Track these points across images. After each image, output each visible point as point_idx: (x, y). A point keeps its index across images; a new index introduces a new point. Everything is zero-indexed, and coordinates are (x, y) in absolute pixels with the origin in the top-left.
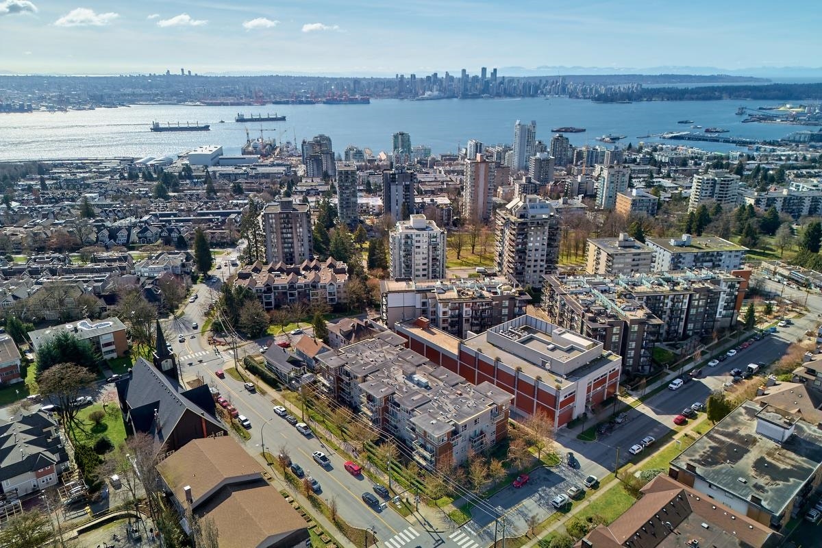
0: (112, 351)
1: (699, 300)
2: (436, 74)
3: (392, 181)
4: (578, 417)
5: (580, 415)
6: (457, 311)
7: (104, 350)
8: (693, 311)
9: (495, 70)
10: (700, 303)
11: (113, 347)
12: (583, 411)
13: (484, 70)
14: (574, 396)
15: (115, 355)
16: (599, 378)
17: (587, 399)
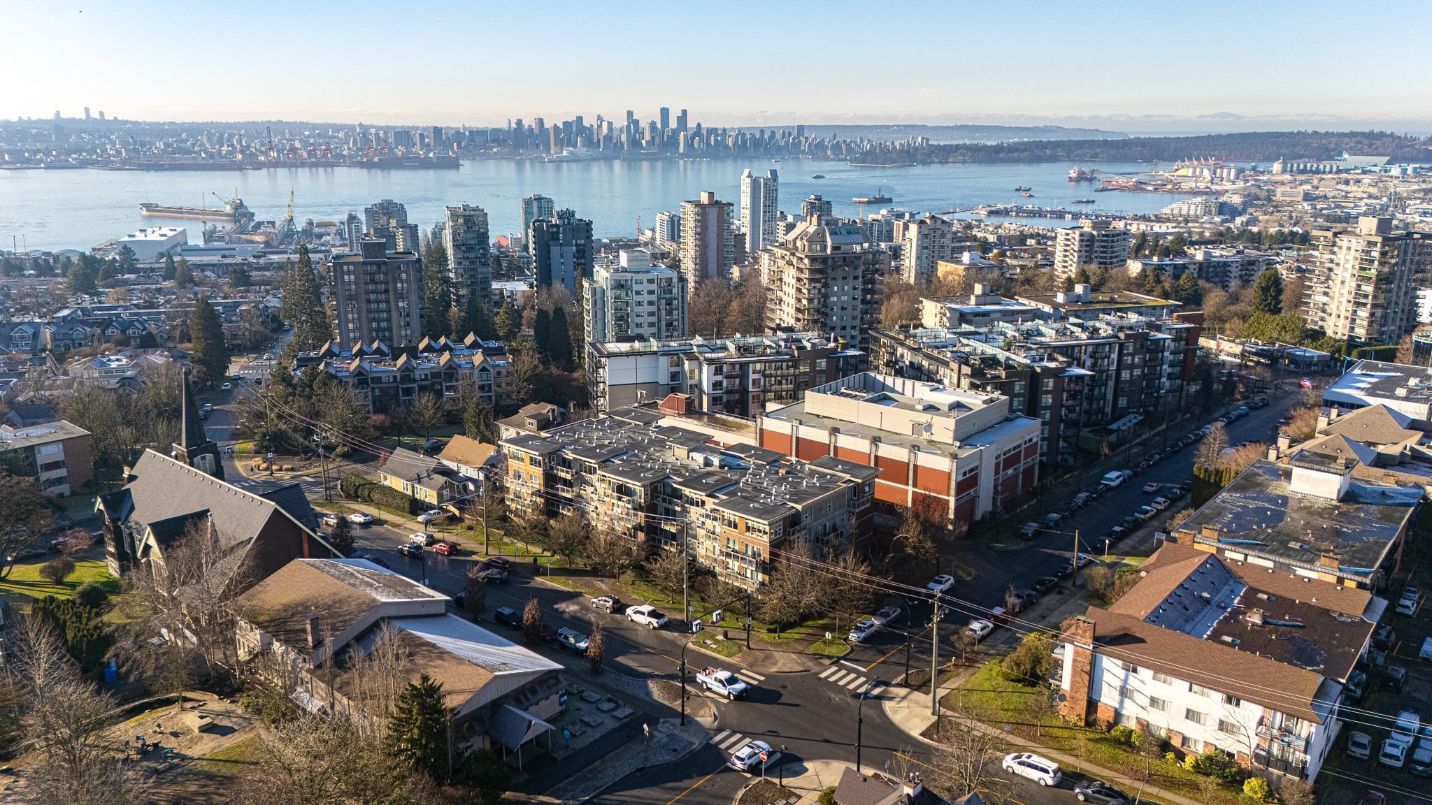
0: (59, 481)
1: (1133, 355)
2: (580, 119)
3: (552, 239)
4: (983, 517)
5: (986, 513)
6: (737, 381)
7: (44, 476)
8: (1125, 375)
9: (685, 112)
10: (1137, 360)
11: (62, 472)
12: (990, 508)
13: (665, 112)
14: (976, 475)
15: (65, 489)
16: (1009, 451)
17: (995, 487)
